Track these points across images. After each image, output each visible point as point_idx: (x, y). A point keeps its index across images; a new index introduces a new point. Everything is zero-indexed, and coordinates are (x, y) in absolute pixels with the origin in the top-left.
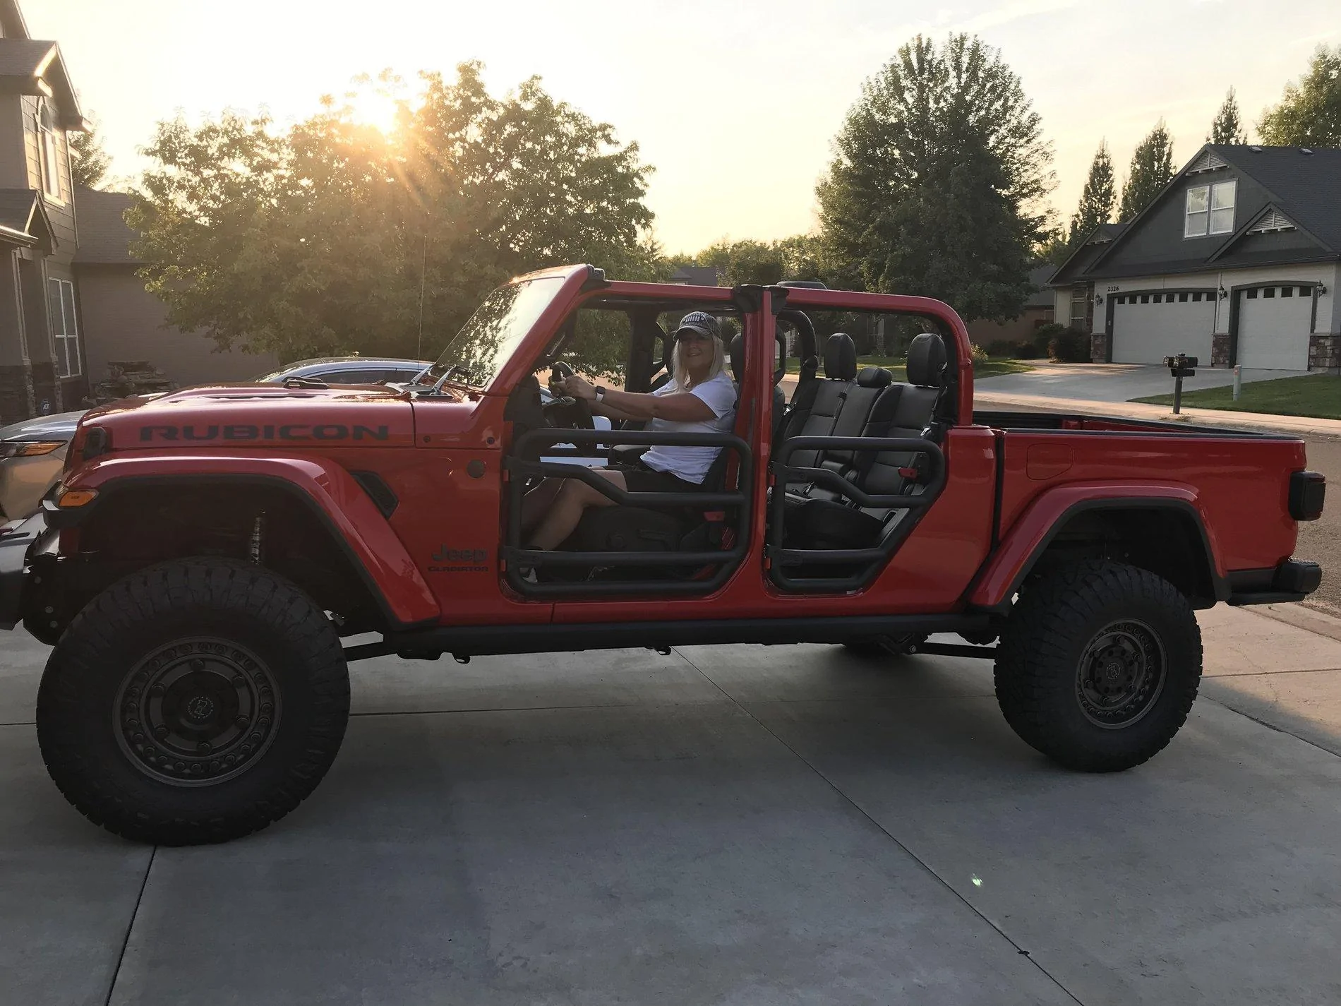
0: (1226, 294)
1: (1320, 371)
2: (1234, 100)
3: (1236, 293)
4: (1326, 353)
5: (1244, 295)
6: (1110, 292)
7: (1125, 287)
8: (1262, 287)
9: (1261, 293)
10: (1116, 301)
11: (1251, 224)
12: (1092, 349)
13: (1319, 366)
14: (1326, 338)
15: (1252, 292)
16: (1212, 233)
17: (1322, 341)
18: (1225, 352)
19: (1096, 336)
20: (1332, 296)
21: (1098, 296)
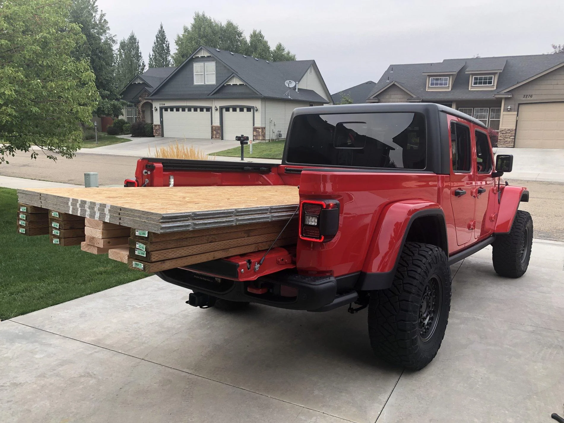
0: (217, 110)
1: (257, 141)
2: (163, 28)
3: (221, 108)
4: (260, 134)
5: (224, 110)
6: (160, 106)
7: (168, 104)
8: (232, 107)
9: (231, 110)
10: (163, 110)
11: (226, 81)
12: (154, 131)
13: (257, 139)
14: (259, 128)
15: (227, 109)
16: (206, 83)
17: (258, 129)
18: (219, 133)
19: (156, 125)
20: (260, 113)
21: (155, 107)
